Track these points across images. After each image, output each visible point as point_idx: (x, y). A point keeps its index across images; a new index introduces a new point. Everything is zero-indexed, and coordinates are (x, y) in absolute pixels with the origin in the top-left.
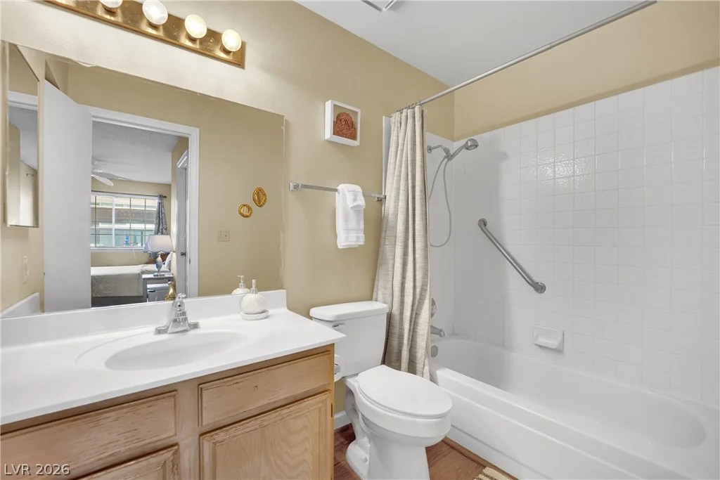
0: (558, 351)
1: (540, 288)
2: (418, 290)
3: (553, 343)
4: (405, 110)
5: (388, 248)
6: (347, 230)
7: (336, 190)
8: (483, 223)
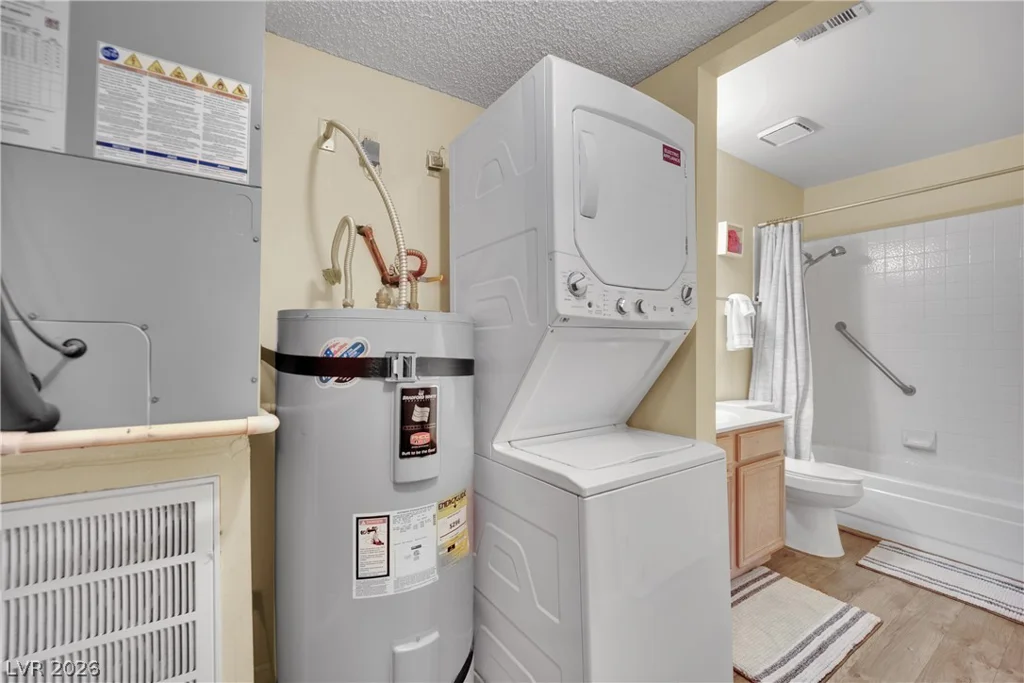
0: (931, 451)
1: (909, 391)
2: (801, 389)
3: (926, 443)
4: (780, 224)
5: (768, 351)
6: (740, 335)
7: (727, 299)
8: (841, 327)
